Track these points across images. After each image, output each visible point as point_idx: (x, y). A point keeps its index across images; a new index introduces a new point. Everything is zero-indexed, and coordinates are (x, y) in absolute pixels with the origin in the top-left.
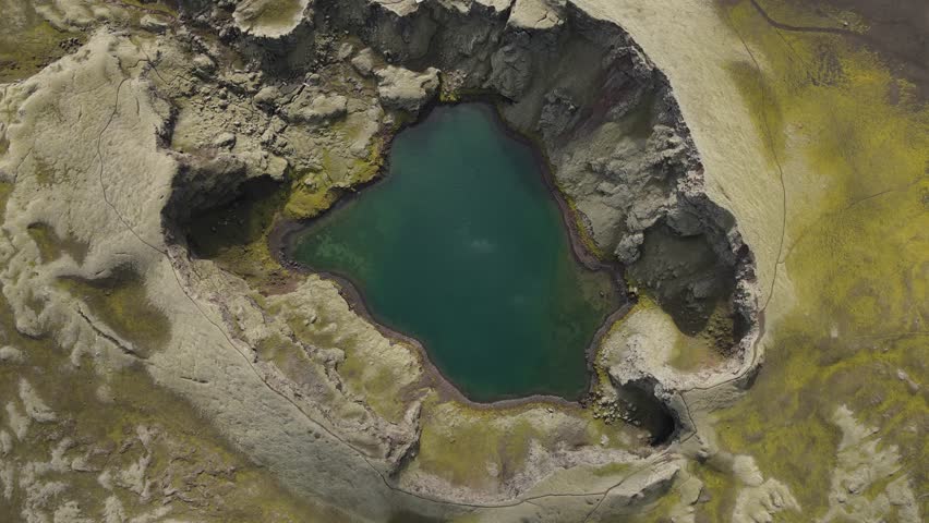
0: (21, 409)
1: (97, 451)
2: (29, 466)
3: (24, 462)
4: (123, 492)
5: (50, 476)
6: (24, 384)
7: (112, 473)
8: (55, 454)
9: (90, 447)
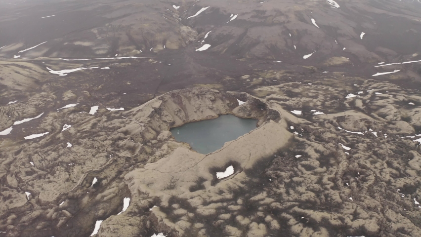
0: (263, 200)
1: (277, 182)
2: (285, 198)
3: (283, 199)
4: (291, 177)
5: (288, 193)
6: (252, 199)
7: (284, 179)
8: (279, 191)
9: (276, 184)
